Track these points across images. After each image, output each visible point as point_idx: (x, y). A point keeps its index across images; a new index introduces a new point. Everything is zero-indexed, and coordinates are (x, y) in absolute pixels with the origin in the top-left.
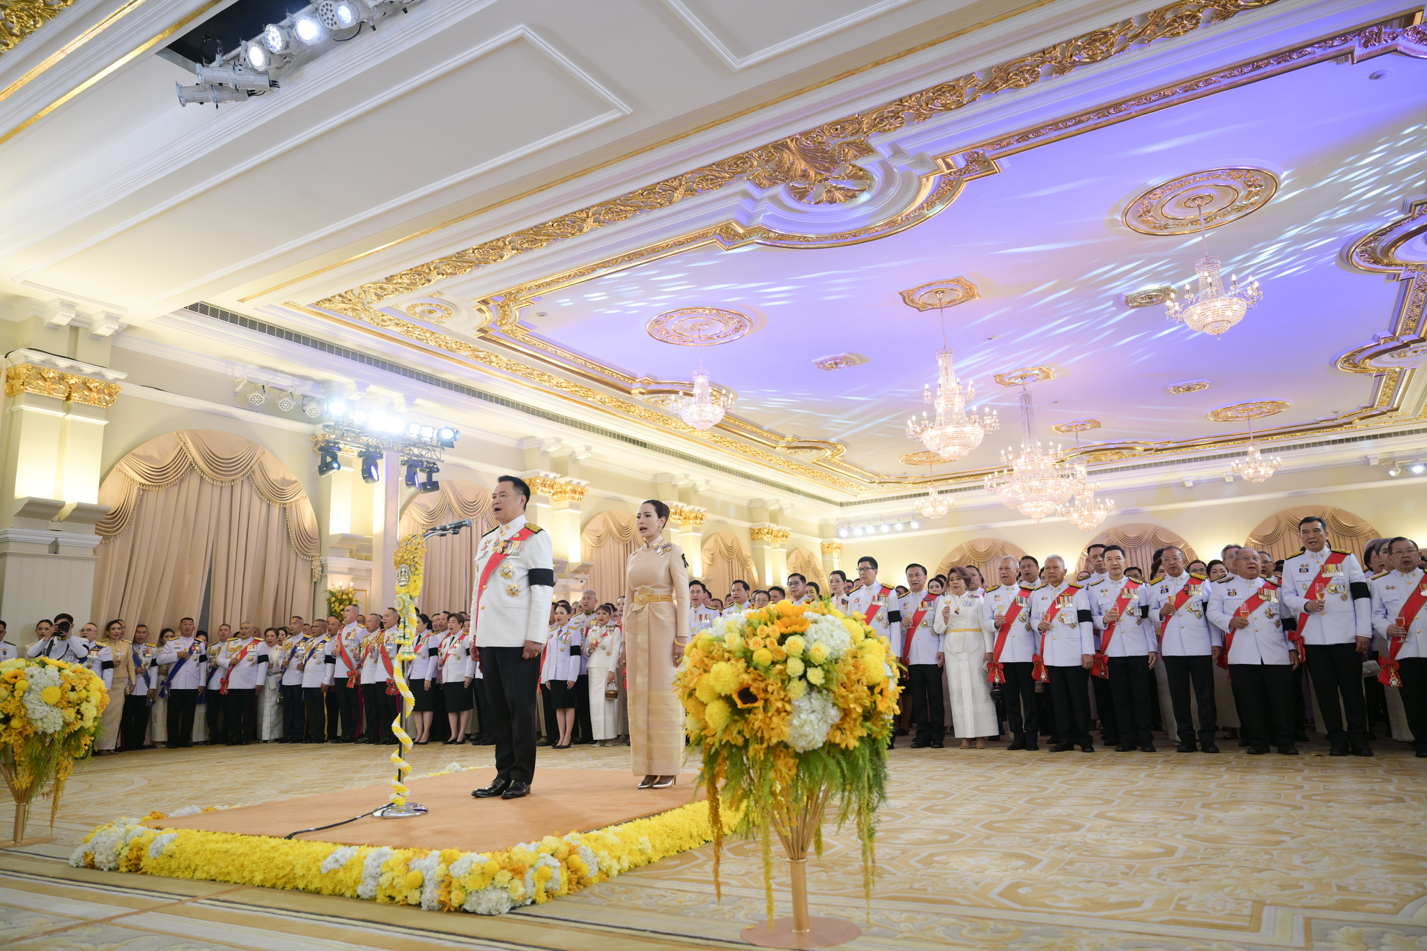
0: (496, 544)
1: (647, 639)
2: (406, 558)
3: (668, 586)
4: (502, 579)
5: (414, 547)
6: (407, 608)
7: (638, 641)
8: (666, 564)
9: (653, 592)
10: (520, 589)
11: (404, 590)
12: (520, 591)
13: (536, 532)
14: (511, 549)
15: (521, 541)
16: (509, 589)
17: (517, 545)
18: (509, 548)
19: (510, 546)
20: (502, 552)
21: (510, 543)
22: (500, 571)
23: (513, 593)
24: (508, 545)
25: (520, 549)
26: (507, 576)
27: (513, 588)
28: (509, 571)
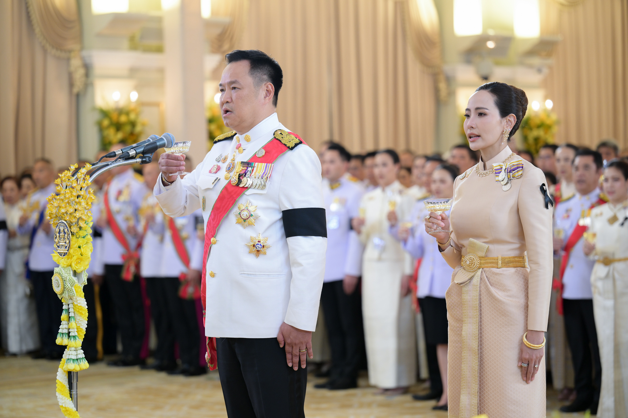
0: (230, 169)
1: (476, 332)
2: (63, 210)
3: (515, 240)
4: (239, 227)
5: (75, 194)
6: (70, 291)
7: (463, 333)
8: (511, 202)
9: (488, 250)
10: (269, 243)
11: (63, 261)
12: (270, 247)
13: (290, 147)
14: (252, 177)
15: (268, 164)
16: (252, 244)
17: (261, 172)
18: (249, 175)
19: (250, 173)
20: (238, 183)
21: (250, 168)
22: (236, 216)
23: (259, 251)
24: (246, 170)
25: (267, 177)
26: (246, 223)
27: (259, 243)
28: (251, 215)
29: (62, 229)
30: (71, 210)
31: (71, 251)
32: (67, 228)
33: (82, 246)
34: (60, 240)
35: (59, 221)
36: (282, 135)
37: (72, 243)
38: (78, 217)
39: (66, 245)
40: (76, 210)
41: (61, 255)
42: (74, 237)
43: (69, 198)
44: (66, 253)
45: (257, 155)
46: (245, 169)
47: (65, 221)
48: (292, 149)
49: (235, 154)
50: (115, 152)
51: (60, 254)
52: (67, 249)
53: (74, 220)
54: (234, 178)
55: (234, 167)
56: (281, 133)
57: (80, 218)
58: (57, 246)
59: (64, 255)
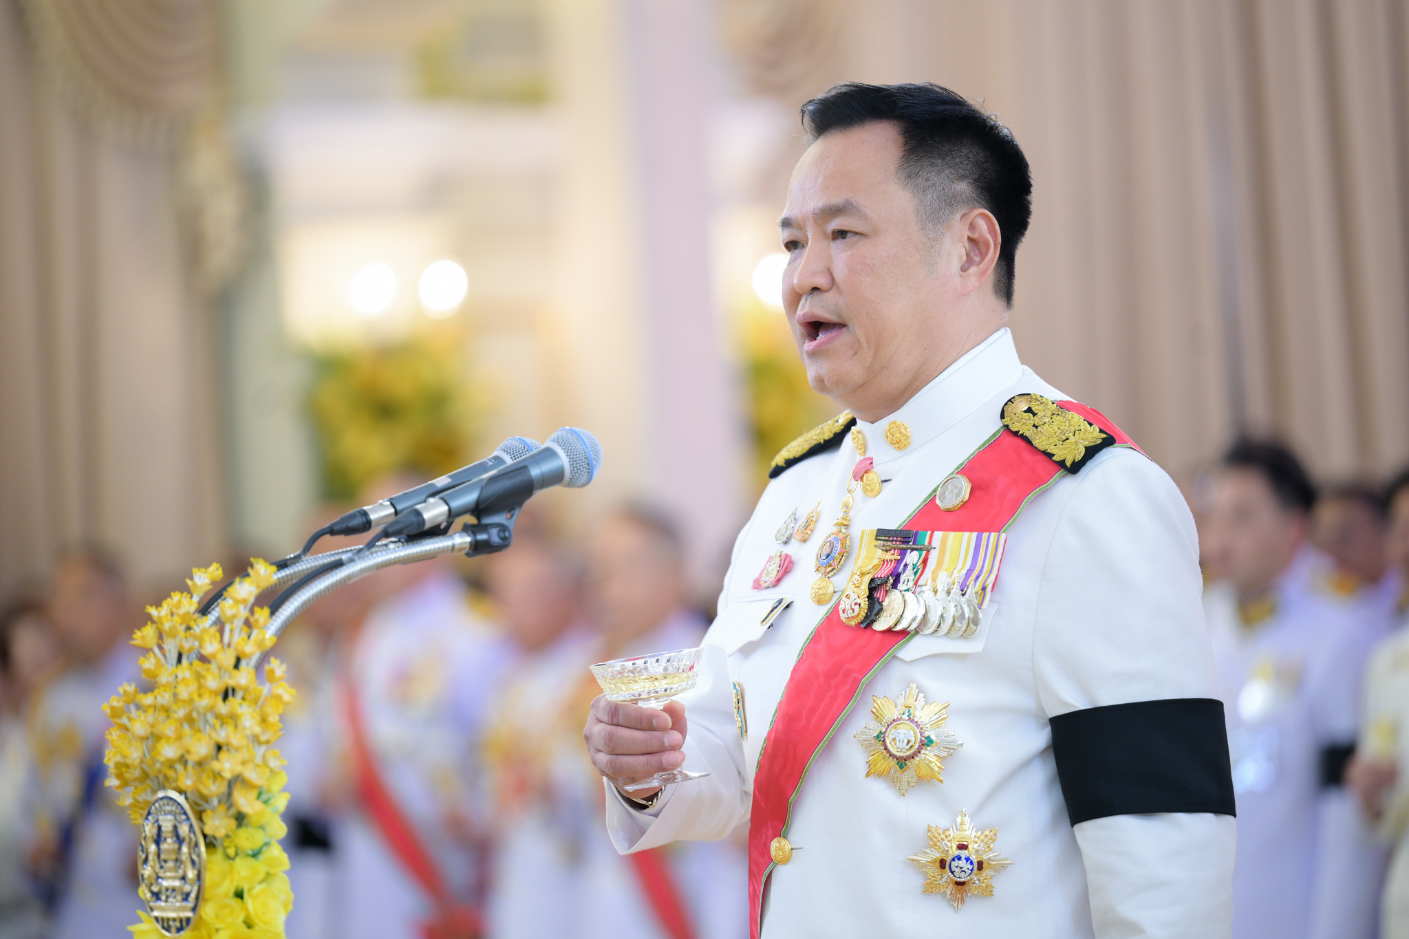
2: (168, 751)
4: (880, 791)
5: (213, 682)
12: (1004, 867)
13: (1068, 464)
14: (924, 588)
15: (985, 535)
16: (936, 855)
17: (959, 567)
18: (911, 584)
19: (916, 573)
20: (867, 617)
21: (915, 553)
22: (867, 747)
23: (963, 884)
24: (899, 562)
25: (984, 589)
26: (907, 776)
27: (964, 854)
28: (926, 742)
29: (167, 824)
30: (201, 748)
31: (207, 911)
32: (188, 819)
33: (250, 890)
34: (161, 867)
35: (154, 792)
36: (1034, 414)
37: (208, 878)
38: (228, 775)
39: (187, 888)
40: (219, 748)
41: (168, 929)
42: (218, 857)
43: (191, 701)
44: (188, 920)
45: (938, 502)
46: (893, 558)
47: (181, 792)
48: (1075, 468)
49: (848, 498)
50: (365, 514)
51: (165, 924)
52: (191, 903)
53: (214, 789)
54: (853, 596)
55: (845, 554)
56: (1029, 410)
57: (236, 781)
58: (153, 893)
59: (179, 930)
